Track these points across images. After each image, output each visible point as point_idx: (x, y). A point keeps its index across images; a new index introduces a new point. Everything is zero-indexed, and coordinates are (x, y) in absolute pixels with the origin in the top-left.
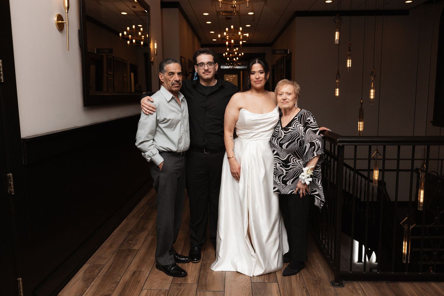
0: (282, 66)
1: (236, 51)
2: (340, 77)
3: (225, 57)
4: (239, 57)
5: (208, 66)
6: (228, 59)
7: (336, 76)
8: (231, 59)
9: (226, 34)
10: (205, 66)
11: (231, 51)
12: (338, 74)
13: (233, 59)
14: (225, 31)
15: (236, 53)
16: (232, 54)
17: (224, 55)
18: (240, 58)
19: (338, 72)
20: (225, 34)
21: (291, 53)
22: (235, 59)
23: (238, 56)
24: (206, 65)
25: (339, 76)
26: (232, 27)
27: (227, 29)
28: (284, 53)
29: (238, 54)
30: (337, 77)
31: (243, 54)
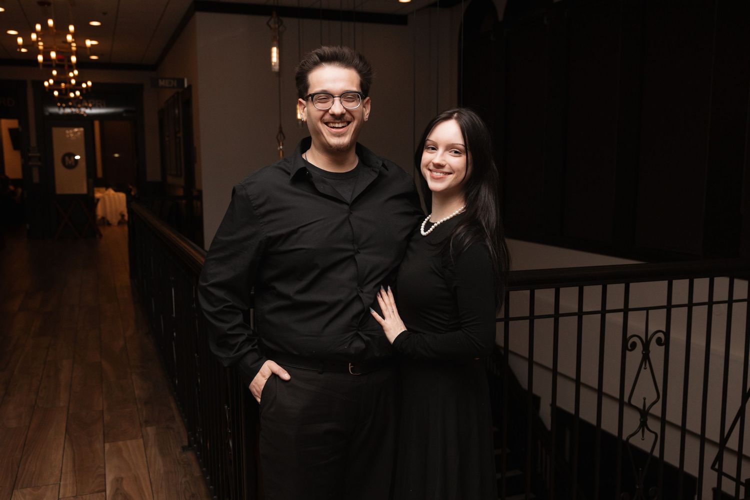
0: (177, 111)
1: (74, 77)
2: (284, 137)
3: (49, 89)
4: (81, 90)
5: (344, 103)
6: (56, 93)
7: (277, 138)
8: (64, 93)
9: (38, 37)
10: (333, 103)
11: (62, 77)
12: (281, 131)
13: (67, 94)
14: (34, 31)
15: (73, 82)
16: (65, 83)
17: (46, 84)
18: (84, 92)
19: (281, 128)
20: (34, 36)
21: (190, 86)
22: (72, 95)
23: (80, 88)
24: (337, 100)
25: (282, 135)
26: (51, 22)
27: (38, 27)
28: (175, 85)
29: (79, 84)
30: (279, 138)
31: (90, 83)
